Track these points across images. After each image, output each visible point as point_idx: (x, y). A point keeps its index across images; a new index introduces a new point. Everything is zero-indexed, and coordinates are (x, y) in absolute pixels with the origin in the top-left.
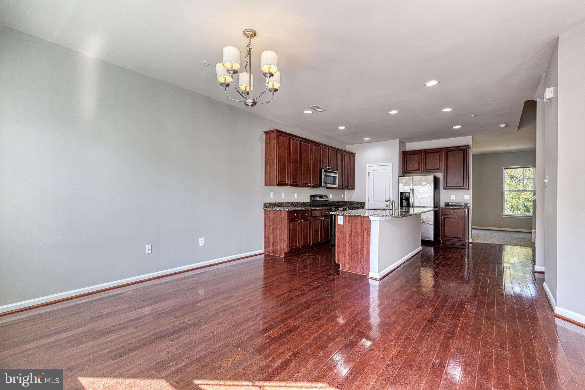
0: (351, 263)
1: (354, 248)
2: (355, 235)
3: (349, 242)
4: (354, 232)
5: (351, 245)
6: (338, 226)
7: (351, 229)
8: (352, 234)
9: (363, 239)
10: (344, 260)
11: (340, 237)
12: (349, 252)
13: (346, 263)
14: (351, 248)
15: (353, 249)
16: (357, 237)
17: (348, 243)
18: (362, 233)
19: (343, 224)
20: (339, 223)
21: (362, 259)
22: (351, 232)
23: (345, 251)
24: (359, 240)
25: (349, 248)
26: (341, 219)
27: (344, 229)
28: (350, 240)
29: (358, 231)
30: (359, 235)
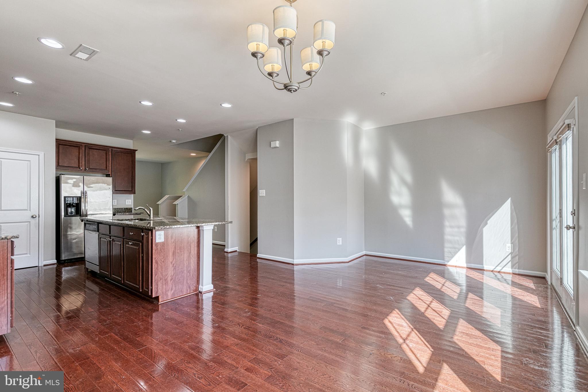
0: (175, 287)
1: (178, 267)
2: (181, 251)
3: (172, 263)
4: (179, 248)
5: (175, 265)
6: (157, 244)
7: (175, 245)
8: (177, 251)
9: (190, 253)
10: (165, 288)
11: (159, 259)
12: (172, 275)
13: (168, 290)
14: (175, 269)
15: (177, 269)
16: (183, 253)
17: (170, 264)
18: (188, 246)
19: (163, 241)
20: (158, 241)
21: (189, 277)
22: (175, 249)
23: (166, 275)
24: (185, 256)
25: (172, 269)
26: (160, 235)
27: (166, 247)
28: (173, 259)
29: (184, 246)
30: (185, 250)
